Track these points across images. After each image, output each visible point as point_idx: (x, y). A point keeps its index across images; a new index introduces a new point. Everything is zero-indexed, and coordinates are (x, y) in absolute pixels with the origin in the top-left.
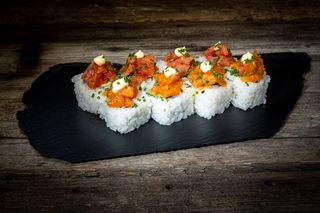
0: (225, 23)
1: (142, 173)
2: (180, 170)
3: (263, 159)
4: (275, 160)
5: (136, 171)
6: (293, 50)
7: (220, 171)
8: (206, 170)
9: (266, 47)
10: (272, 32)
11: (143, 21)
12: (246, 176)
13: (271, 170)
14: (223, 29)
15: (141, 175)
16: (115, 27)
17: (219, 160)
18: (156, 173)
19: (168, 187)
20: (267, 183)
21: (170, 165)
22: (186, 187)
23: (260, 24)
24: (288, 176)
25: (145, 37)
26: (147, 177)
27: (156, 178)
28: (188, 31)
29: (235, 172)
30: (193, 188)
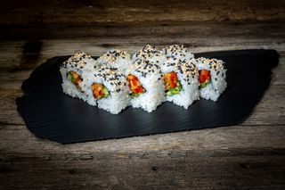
0: (205, 23)
1: (131, 156)
2: (165, 153)
3: (239, 144)
4: (249, 145)
5: (126, 154)
6: (266, 47)
7: (200, 155)
8: (188, 154)
9: (242, 44)
10: (247, 31)
11: (131, 20)
12: (224, 159)
13: (247, 154)
14: (203, 28)
15: (130, 158)
16: (107, 26)
17: (199, 145)
18: (143, 156)
19: (154, 169)
20: (243, 165)
21: (156, 150)
22: (170, 169)
23: (236, 23)
24: (261, 159)
25: (134, 35)
26: (136, 159)
27: (144, 161)
28: (172, 30)
29: (214, 156)
30: (176, 170)
